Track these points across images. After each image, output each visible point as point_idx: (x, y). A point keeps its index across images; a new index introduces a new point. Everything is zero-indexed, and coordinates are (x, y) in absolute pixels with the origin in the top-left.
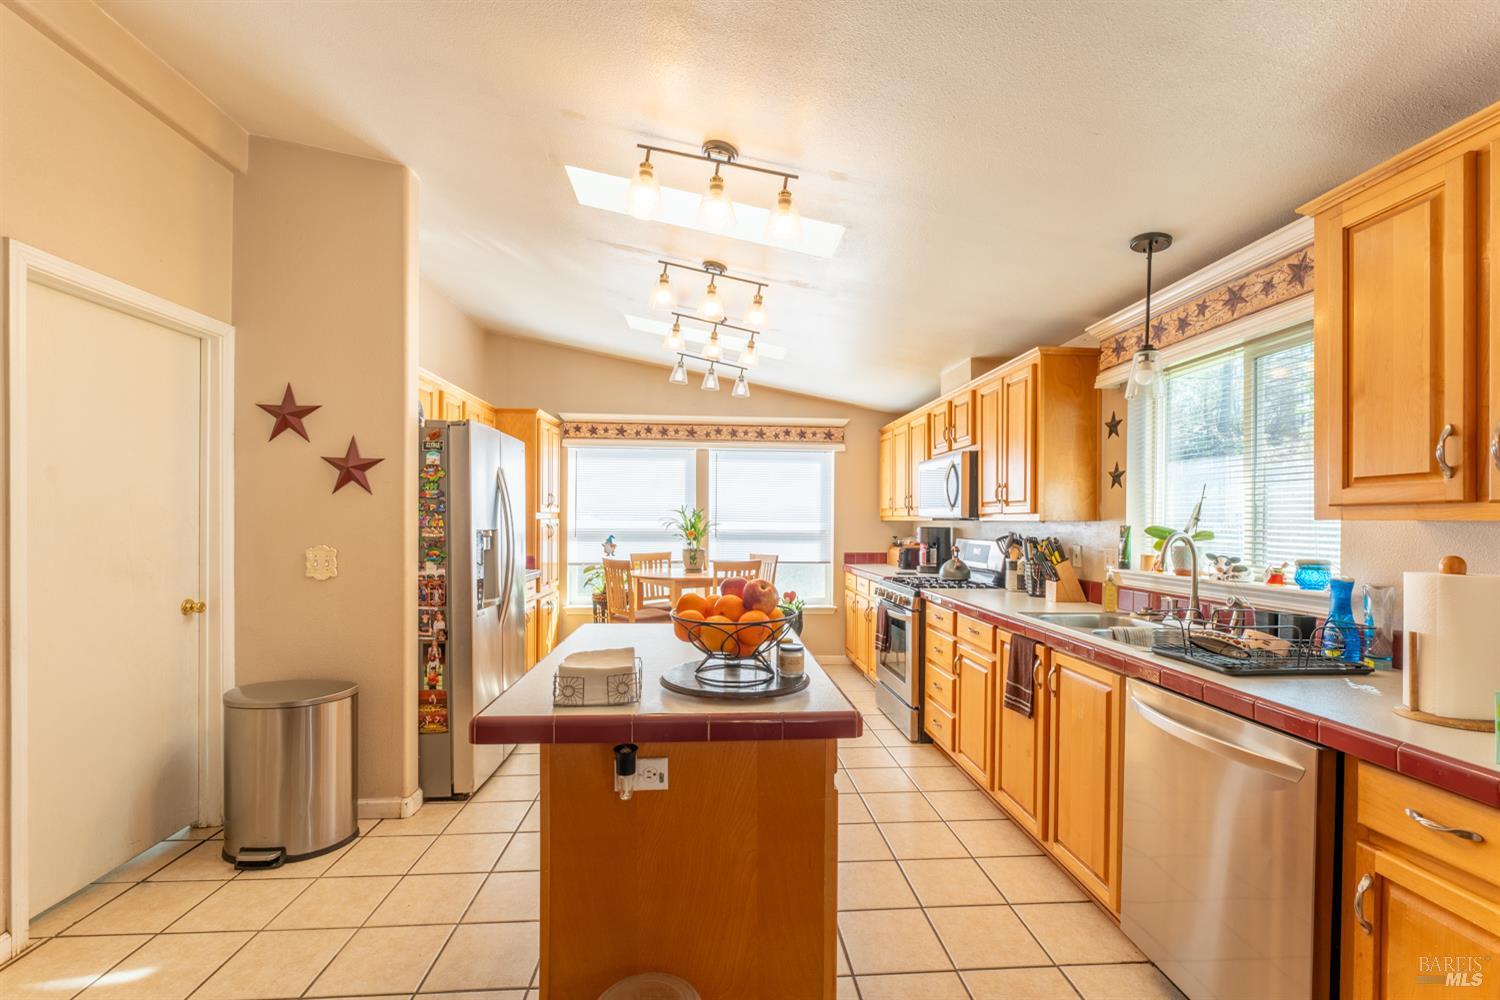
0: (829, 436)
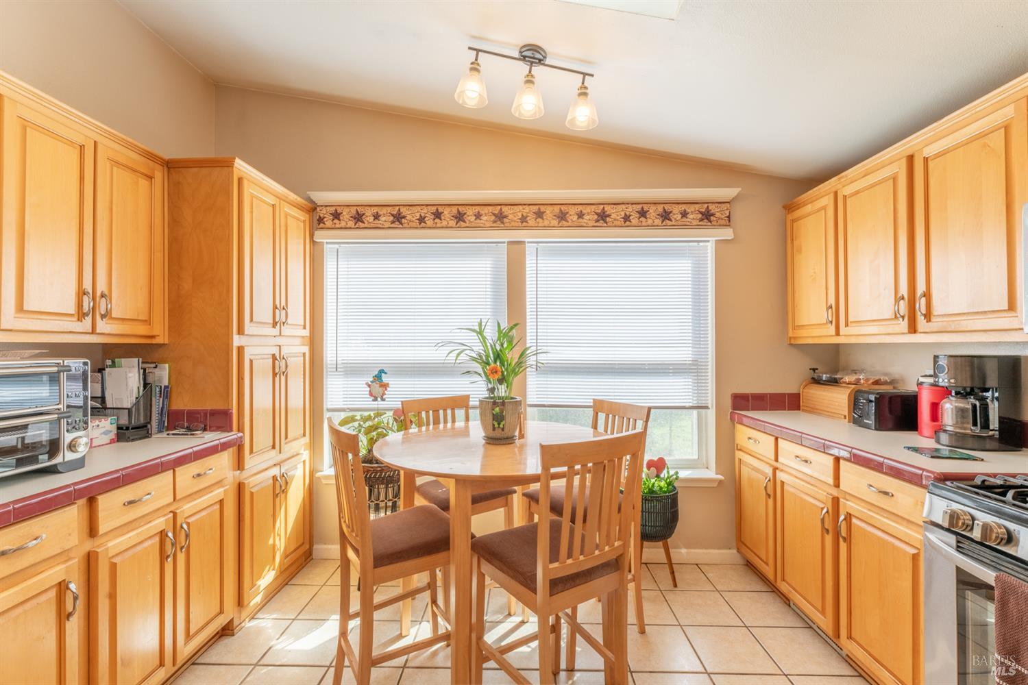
0: (707, 216)
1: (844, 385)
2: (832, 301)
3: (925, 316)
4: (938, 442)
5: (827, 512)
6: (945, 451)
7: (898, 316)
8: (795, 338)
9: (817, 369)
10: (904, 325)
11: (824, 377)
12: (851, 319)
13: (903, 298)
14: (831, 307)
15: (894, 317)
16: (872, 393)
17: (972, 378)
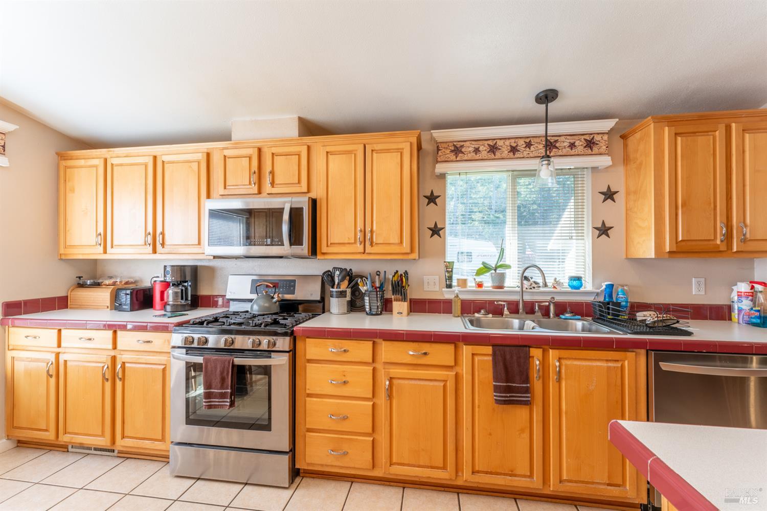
1: (104, 286)
2: (101, 230)
3: (161, 244)
4: (165, 311)
5: (108, 367)
6: (169, 314)
7: (147, 243)
8: (65, 254)
9: (82, 277)
10: (150, 249)
11: (89, 282)
12: (115, 243)
13: (150, 234)
14: (100, 235)
15: (144, 244)
16: (129, 289)
17: (181, 276)
